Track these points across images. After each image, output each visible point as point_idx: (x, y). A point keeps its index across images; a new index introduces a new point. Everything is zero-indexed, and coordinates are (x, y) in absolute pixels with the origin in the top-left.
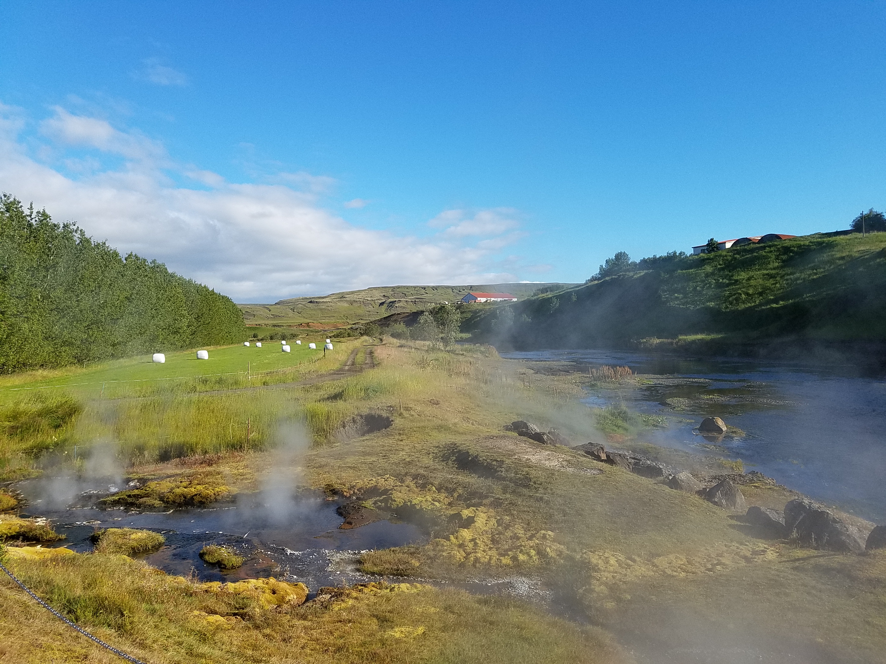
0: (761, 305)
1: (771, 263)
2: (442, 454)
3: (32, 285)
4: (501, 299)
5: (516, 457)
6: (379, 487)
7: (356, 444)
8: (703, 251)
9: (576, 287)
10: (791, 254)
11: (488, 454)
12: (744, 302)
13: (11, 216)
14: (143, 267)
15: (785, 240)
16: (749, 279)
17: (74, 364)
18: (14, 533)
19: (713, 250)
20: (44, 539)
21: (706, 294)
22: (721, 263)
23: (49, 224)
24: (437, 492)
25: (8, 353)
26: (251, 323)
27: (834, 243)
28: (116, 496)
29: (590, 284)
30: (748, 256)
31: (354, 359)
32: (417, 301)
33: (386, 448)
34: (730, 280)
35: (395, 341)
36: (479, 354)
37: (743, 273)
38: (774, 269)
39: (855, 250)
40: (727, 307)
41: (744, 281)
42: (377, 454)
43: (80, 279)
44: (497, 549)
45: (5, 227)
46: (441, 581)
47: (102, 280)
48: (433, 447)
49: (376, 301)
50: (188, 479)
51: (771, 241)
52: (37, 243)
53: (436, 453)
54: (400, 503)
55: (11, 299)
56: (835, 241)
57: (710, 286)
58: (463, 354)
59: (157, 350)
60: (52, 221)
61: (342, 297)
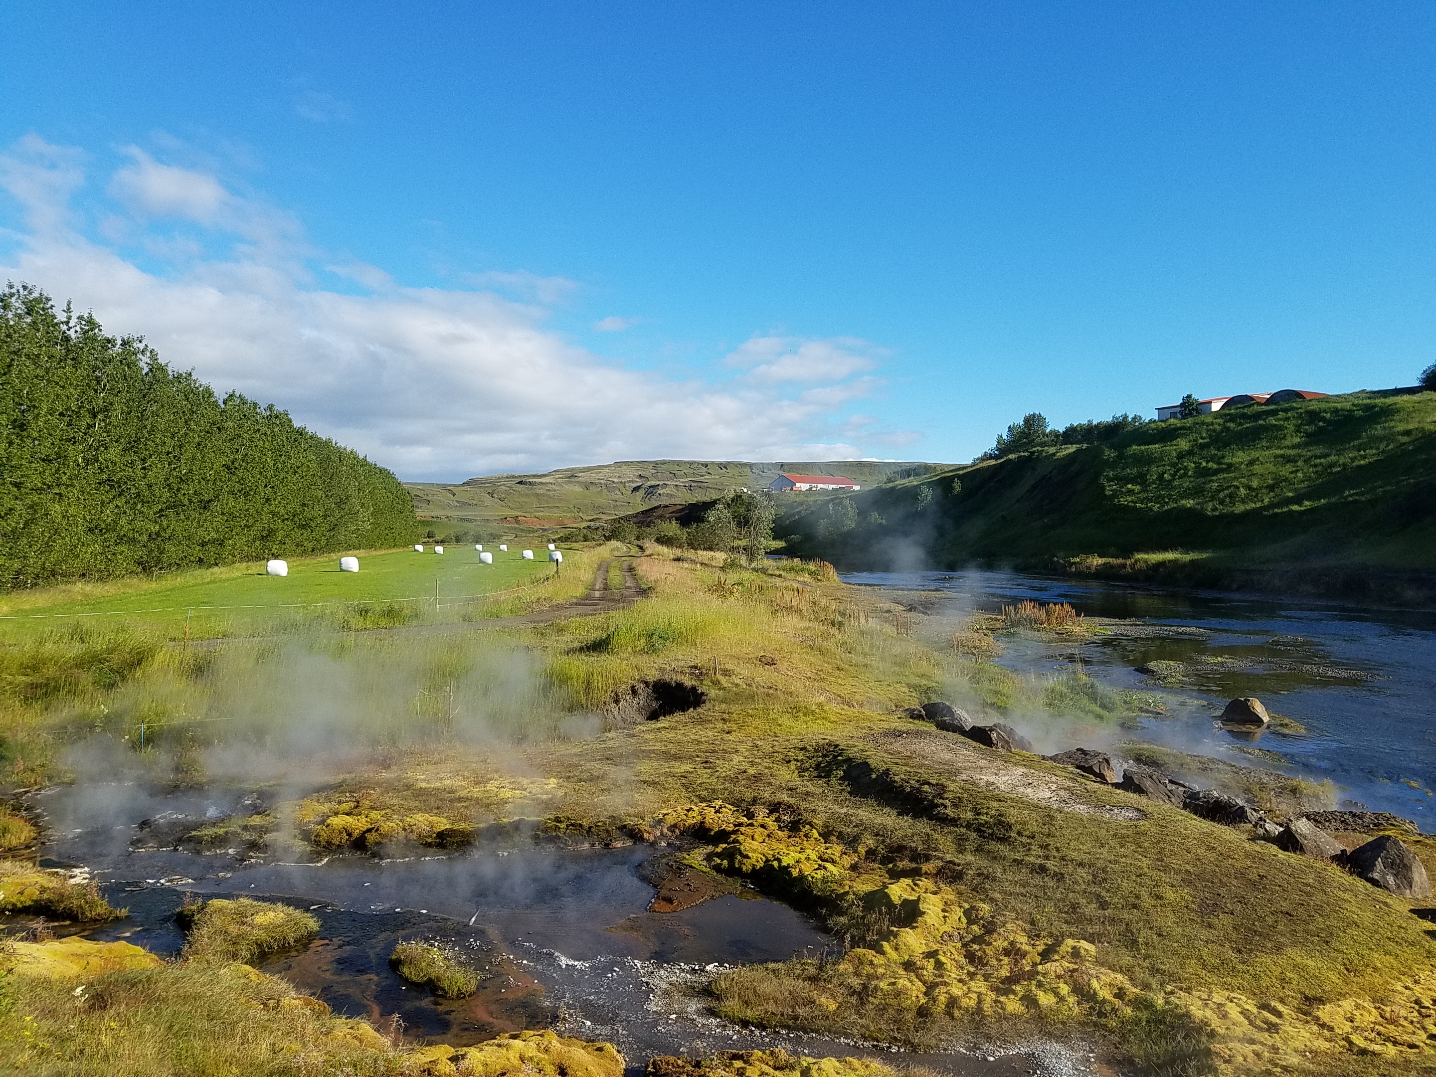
0: (1272, 505)
1: (1289, 438)
2: (813, 762)
3: (69, 440)
4: (834, 486)
5: (964, 777)
6: (707, 825)
7: (647, 736)
8: (1174, 415)
9: (959, 469)
10: (1321, 424)
11: (909, 769)
12: (1243, 502)
13: (34, 323)
14: (254, 417)
15: (1310, 400)
16: (1251, 463)
17: (137, 574)
18: (29, 903)
19: (1190, 414)
20: (87, 917)
21: (1180, 486)
22: (1204, 435)
23: (99, 339)
24: (822, 840)
25: (26, 552)
26: (423, 514)
27: (1394, 407)
28: (221, 827)
29: (982, 465)
30: (1248, 425)
31: (606, 579)
32: (695, 486)
33: (704, 747)
34: (1219, 463)
35: (664, 550)
36: (806, 575)
37: (1240, 453)
38: (1293, 447)
39: (1429, 420)
40: (1214, 510)
41: (1243, 466)
42: (691, 757)
43: (148, 432)
44: (986, 977)
45: (24, 340)
46: (890, 1047)
47: (186, 434)
48: (795, 748)
49: (627, 485)
50: (353, 796)
51: (1287, 401)
52: (77, 370)
53: (802, 761)
54: (758, 862)
55: (32, 462)
56: (1395, 404)
57: (1185, 474)
58: (780, 576)
59: (273, 554)
60: (103, 333)
61: (572, 475)
